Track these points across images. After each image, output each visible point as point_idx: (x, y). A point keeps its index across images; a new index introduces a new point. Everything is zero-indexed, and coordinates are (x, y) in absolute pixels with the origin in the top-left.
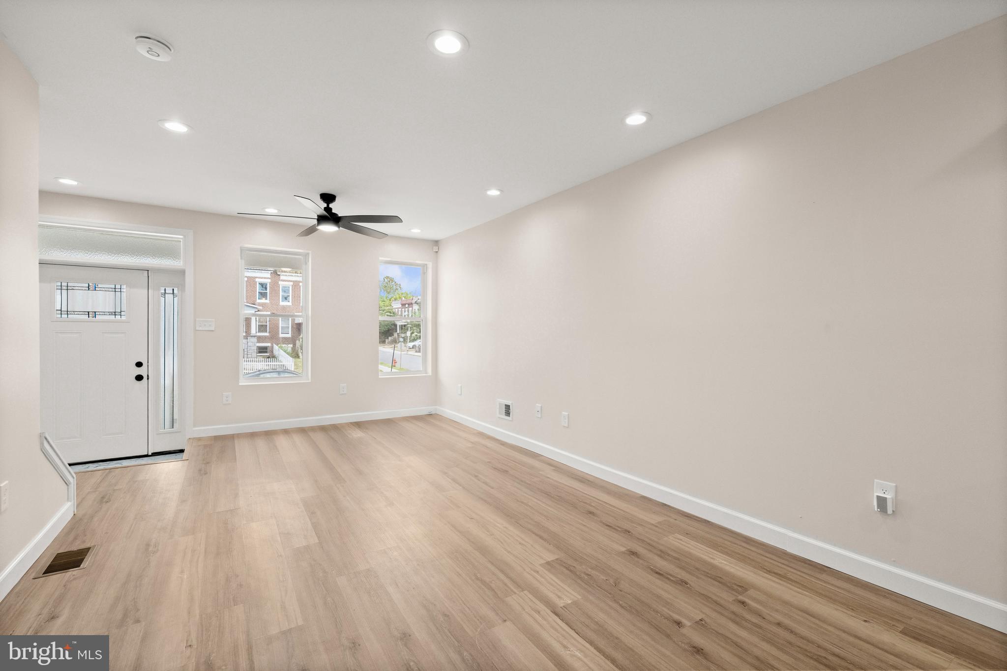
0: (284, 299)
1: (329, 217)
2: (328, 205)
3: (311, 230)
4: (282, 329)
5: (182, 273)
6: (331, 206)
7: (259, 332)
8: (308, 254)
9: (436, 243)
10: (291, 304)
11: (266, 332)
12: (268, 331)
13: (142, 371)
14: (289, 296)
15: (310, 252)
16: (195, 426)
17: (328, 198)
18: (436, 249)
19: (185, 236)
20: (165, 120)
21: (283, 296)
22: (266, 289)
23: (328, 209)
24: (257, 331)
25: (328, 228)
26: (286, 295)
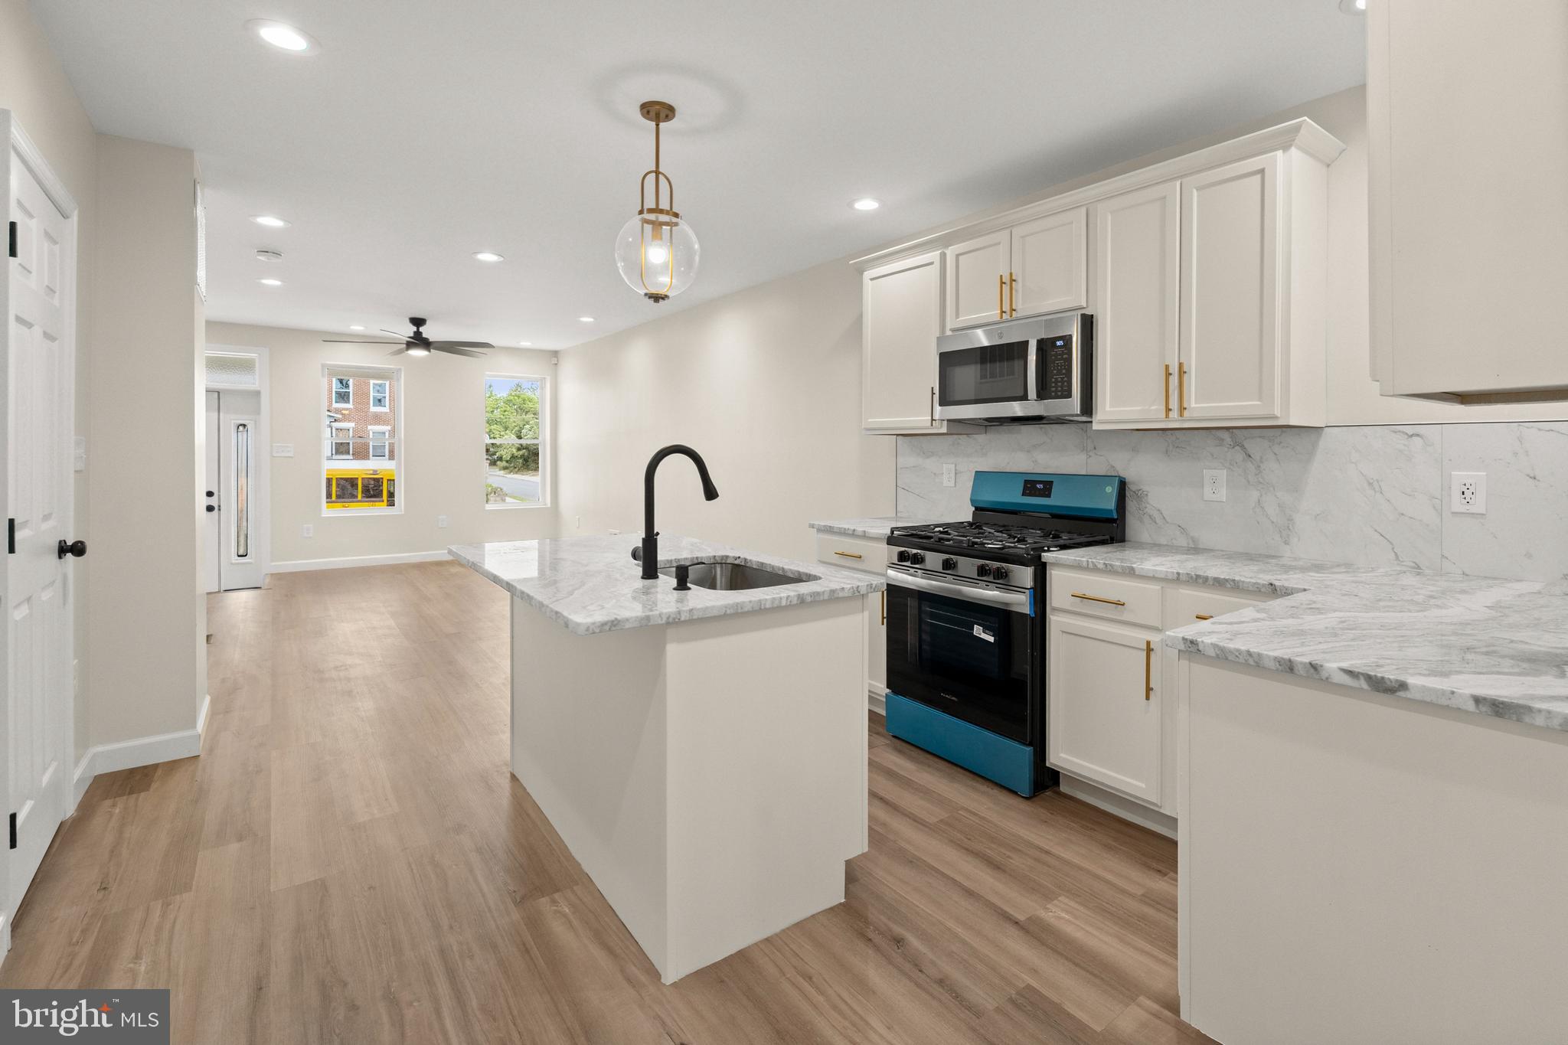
0: (377, 401)
1: (419, 341)
2: (418, 329)
3: (400, 352)
4: (373, 448)
5: (257, 393)
6: (421, 329)
7: (336, 454)
8: (400, 369)
9: (555, 354)
10: (388, 411)
11: (348, 453)
12: (351, 452)
13: (213, 501)
14: (385, 397)
15: (403, 368)
16: (272, 561)
17: (418, 322)
18: (554, 360)
19: (260, 354)
20: (263, 279)
21: (374, 398)
22: (347, 386)
23: (418, 334)
24: (334, 453)
25: (418, 353)
26: (379, 396)
